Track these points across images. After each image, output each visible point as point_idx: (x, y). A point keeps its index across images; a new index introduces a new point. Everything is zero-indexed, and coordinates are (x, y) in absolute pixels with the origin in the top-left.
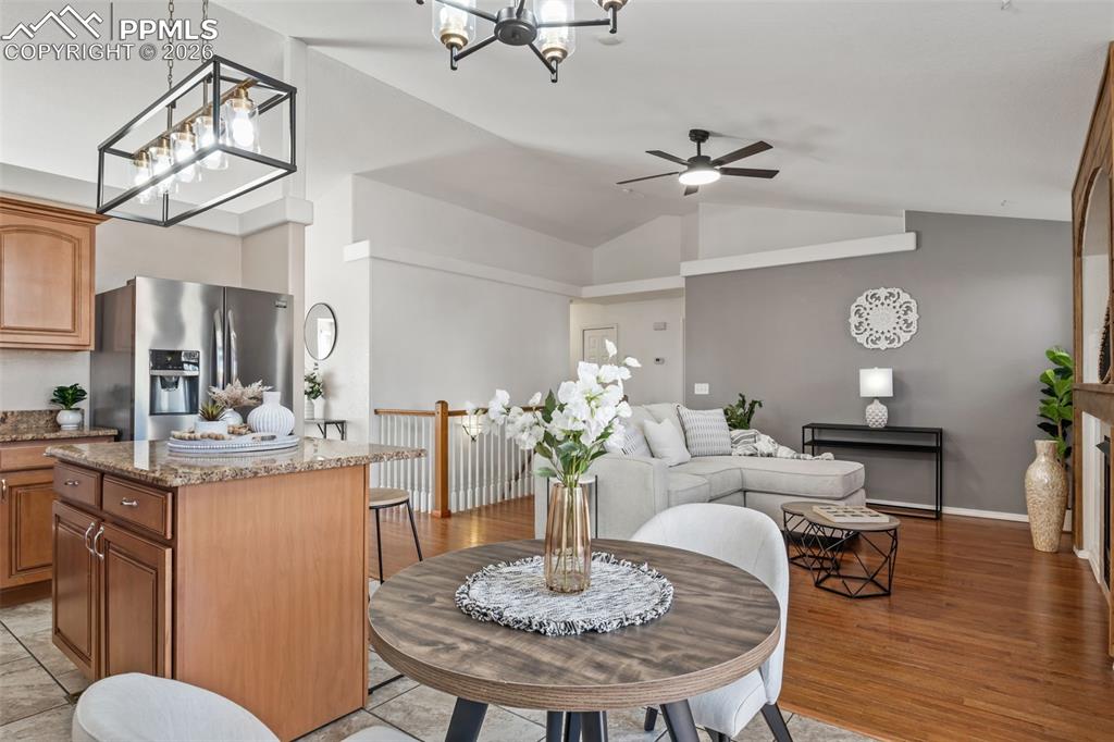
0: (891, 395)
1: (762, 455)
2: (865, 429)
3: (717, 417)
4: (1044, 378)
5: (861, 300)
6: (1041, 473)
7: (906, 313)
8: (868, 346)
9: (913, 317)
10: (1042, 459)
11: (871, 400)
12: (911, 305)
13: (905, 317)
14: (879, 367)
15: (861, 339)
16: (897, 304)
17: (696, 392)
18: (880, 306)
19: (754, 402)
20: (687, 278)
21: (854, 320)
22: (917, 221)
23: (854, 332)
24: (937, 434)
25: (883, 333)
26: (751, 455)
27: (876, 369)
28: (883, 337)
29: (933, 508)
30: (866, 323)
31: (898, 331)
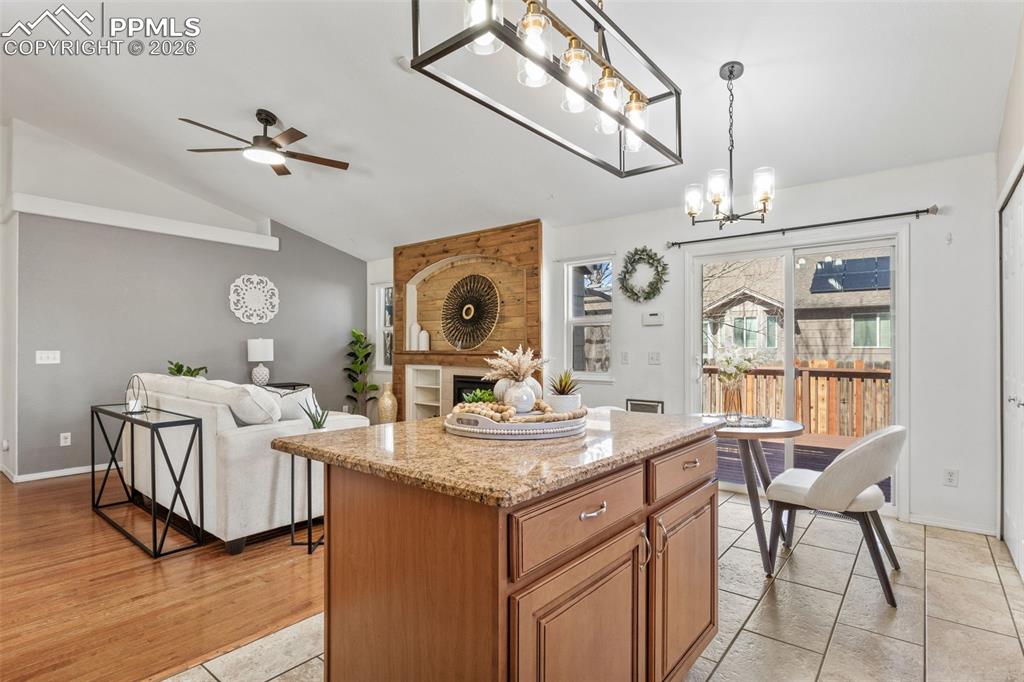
0: (273, 359)
5: (239, 282)
7: (271, 298)
8: (244, 320)
9: (276, 300)
12: (275, 292)
13: (271, 300)
15: (239, 314)
16: (266, 290)
18: (253, 289)
21: (233, 297)
22: (280, 230)
23: (233, 307)
25: (255, 310)
27: (261, 339)
28: (255, 314)
30: (241, 302)
31: (265, 310)
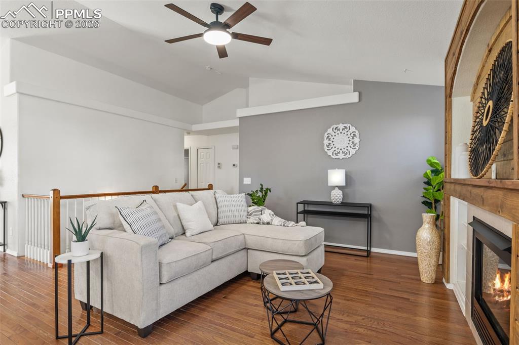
0: (345, 185)
1: (263, 224)
2: (330, 204)
3: (241, 198)
4: (426, 175)
5: (330, 131)
6: (426, 234)
7: (353, 138)
8: (333, 157)
9: (357, 140)
10: (426, 226)
11: (334, 188)
12: (356, 134)
13: (353, 140)
14: (338, 169)
15: (330, 153)
16: (349, 133)
17: (245, 183)
18: (339, 134)
19: (267, 189)
20: (240, 118)
21: (326, 142)
22: (360, 86)
23: (326, 149)
24: (368, 207)
25: (341, 149)
26: (258, 223)
27: (337, 169)
28: (341, 152)
29: (365, 248)
30: (332, 145)
31: (349, 148)
